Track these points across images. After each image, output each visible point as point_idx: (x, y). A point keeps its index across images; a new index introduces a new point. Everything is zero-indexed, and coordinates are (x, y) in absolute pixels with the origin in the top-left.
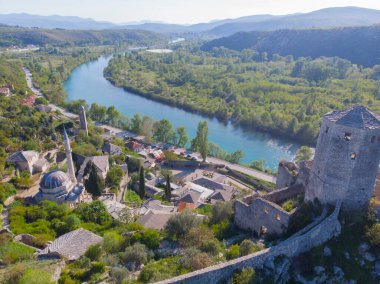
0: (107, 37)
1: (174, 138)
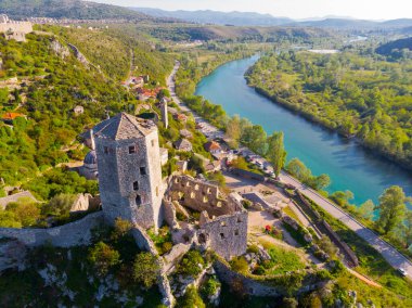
0: (272, 34)
1: (261, 146)
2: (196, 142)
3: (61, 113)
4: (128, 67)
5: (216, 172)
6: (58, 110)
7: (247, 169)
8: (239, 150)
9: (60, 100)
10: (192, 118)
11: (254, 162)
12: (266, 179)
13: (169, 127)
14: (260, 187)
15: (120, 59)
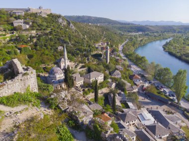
0: (181, 29)
1: (168, 81)
2: (124, 73)
3: (51, 49)
4: (101, 38)
5: (134, 93)
6: (49, 47)
7: (156, 94)
8: (153, 82)
9: (52, 43)
10: (127, 63)
11: (162, 90)
12: (170, 102)
13: (109, 63)
14: (165, 107)
15: (98, 34)
